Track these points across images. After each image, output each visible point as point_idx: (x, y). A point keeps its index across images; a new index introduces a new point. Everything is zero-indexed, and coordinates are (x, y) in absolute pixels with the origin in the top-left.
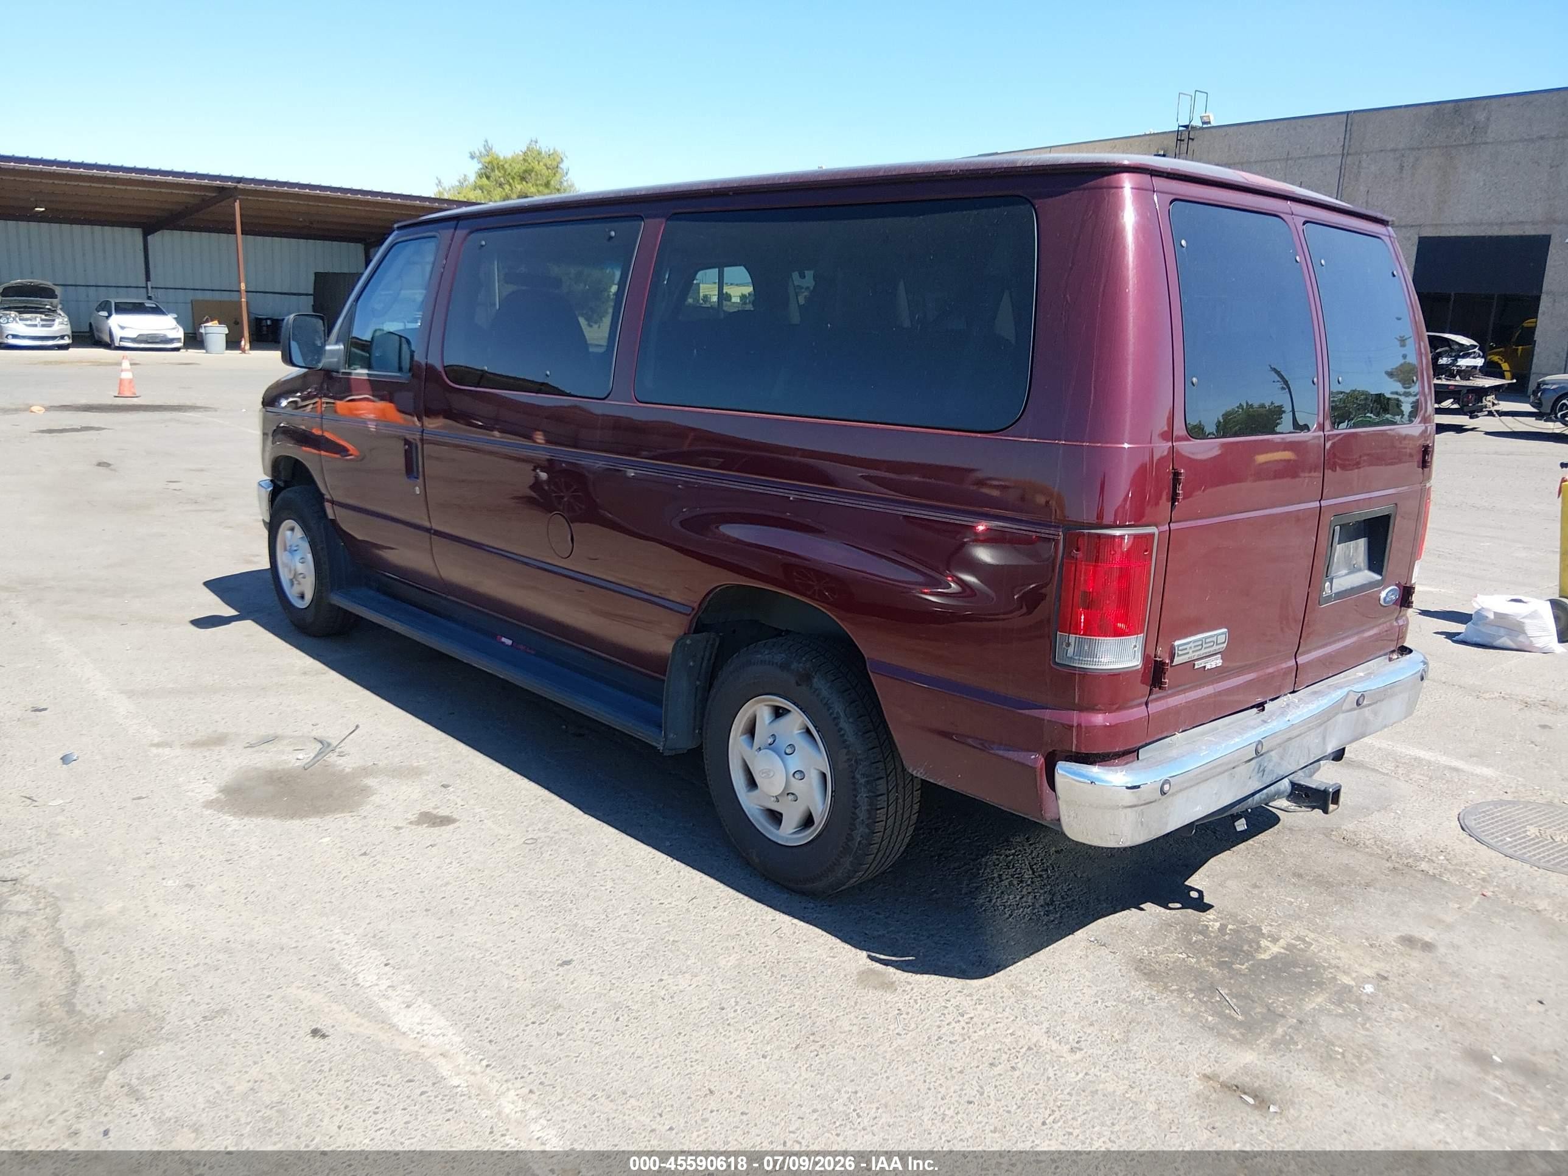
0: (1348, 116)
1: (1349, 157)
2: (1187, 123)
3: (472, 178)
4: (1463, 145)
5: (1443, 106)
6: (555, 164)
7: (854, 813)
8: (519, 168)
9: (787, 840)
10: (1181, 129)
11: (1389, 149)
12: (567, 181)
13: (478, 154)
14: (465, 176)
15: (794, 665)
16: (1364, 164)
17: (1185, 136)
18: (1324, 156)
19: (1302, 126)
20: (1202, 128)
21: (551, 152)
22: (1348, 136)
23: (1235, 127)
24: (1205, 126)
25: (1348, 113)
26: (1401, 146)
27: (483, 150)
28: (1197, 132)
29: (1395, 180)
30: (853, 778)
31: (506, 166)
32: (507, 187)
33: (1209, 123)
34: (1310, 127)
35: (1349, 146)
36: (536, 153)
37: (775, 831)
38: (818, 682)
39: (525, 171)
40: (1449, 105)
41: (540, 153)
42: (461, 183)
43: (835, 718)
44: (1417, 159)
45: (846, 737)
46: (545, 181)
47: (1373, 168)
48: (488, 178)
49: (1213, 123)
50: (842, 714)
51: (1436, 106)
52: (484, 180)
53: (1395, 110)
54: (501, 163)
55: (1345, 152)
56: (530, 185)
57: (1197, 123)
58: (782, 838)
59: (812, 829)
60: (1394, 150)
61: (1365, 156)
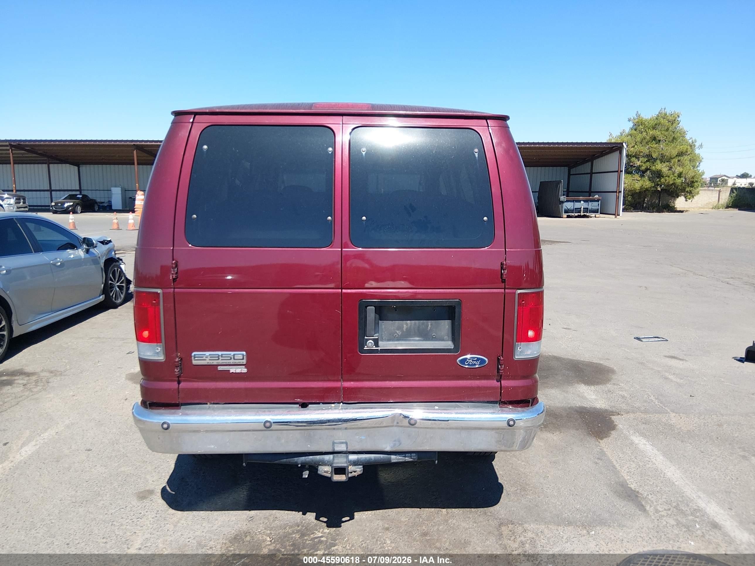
3: (627, 130)
6: (674, 119)
8: (653, 123)
12: (679, 127)
13: (632, 118)
14: (624, 130)
21: (672, 113)
27: (635, 117)
31: (646, 123)
32: (644, 134)
36: (663, 114)
39: (656, 124)
41: (666, 114)
42: (622, 135)
46: (666, 128)
48: (636, 130)
52: (634, 131)
54: (643, 122)
56: (657, 131)
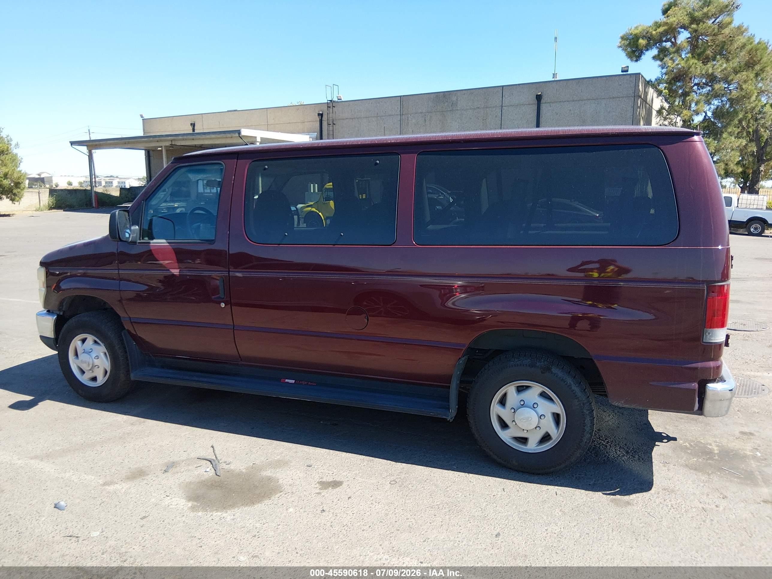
0: (401, 98)
1: (403, 116)
2: (331, 99)
4: (448, 111)
5: (439, 94)
7: (584, 429)
9: (534, 450)
10: (329, 102)
11: (419, 112)
15: (538, 364)
16: (409, 119)
17: (331, 105)
18: (393, 115)
19: (382, 102)
20: (337, 102)
22: (402, 106)
23: (353, 102)
24: (339, 101)
25: (400, 96)
26: (424, 111)
28: (336, 103)
29: (423, 126)
30: (583, 412)
33: (341, 99)
34: (385, 102)
35: (403, 111)
37: (525, 447)
38: (554, 370)
40: (441, 93)
43: (569, 386)
44: (431, 117)
45: (576, 394)
47: (414, 121)
49: (343, 100)
50: (572, 383)
51: (436, 94)
53: (419, 95)
55: (401, 114)
57: (335, 99)
58: (531, 450)
59: (551, 442)
60: (421, 113)
61: (410, 115)
